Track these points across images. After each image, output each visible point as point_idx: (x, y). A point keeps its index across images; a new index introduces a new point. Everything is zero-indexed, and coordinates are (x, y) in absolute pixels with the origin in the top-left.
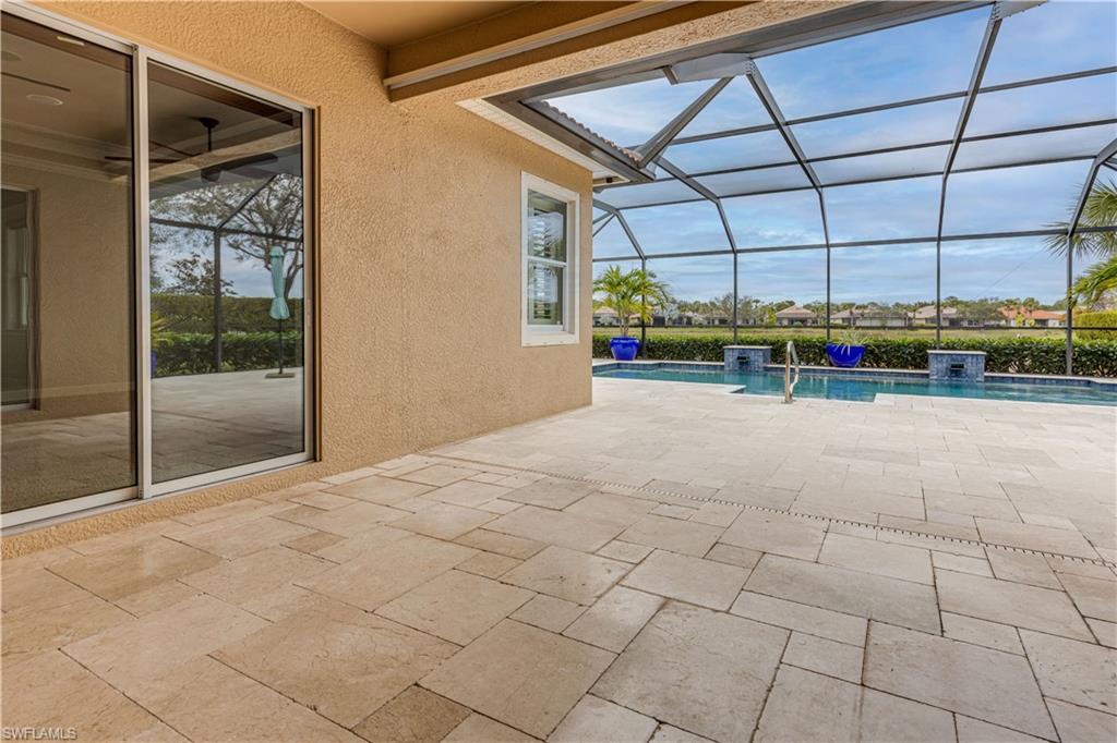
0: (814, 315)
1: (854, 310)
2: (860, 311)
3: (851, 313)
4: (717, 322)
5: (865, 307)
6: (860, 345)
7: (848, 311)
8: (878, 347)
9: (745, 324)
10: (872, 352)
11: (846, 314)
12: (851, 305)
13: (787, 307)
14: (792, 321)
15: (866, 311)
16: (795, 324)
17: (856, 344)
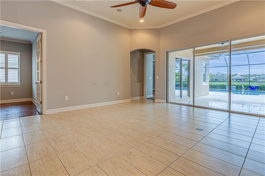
0: (244, 78)
1: (257, 76)
2: (259, 77)
3: (256, 77)
4: (214, 80)
5: (260, 75)
6: (257, 86)
7: (255, 77)
8: (261, 86)
9: (223, 81)
10: (260, 88)
11: (254, 77)
12: (256, 75)
13: (235, 76)
14: (237, 80)
15: (260, 77)
16: (238, 80)
17: (256, 86)
